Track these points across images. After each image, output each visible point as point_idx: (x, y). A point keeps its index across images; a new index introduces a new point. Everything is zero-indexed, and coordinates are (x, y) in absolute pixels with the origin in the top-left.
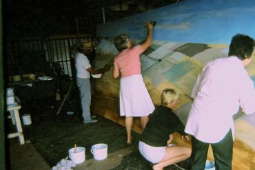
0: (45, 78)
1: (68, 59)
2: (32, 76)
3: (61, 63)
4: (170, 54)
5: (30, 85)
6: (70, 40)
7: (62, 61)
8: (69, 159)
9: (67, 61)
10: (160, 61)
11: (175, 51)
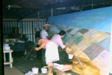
0: (21, 42)
1: (31, 33)
2: (14, 40)
3: (27, 35)
4: (77, 33)
5: (13, 44)
6: (33, 22)
7: (28, 34)
8: (32, 72)
9: (30, 34)
10: (73, 35)
11: (78, 31)
